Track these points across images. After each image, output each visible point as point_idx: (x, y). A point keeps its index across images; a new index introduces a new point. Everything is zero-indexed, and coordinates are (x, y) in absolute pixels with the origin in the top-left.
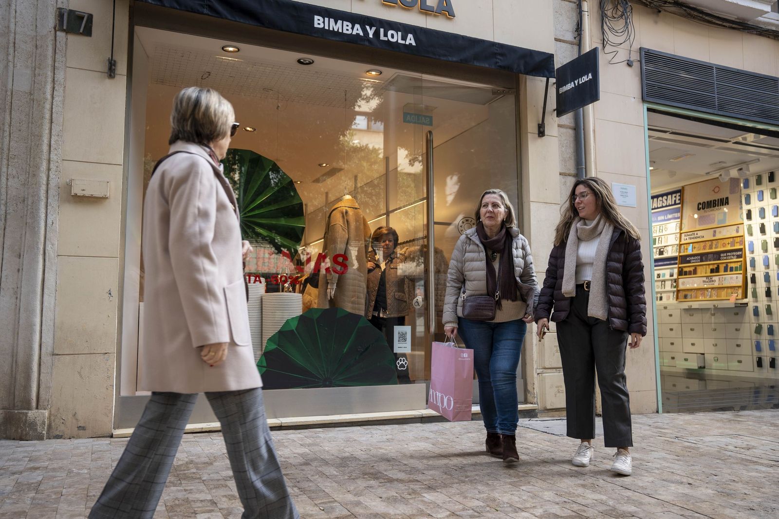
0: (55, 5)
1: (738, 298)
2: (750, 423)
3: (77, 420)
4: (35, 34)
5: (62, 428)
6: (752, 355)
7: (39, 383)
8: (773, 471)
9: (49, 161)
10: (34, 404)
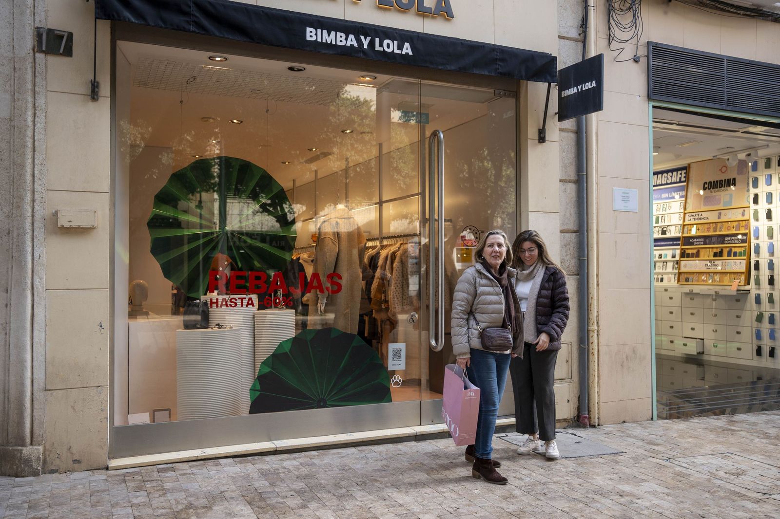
0: (32, 24)
1: (740, 284)
2: (743, 434)
3: (72, 453)
4: (12, 55)
5: (57, 462)
6: (752, 343)
7: (33, 419)
9: (33, 192)
10: (28, 440)
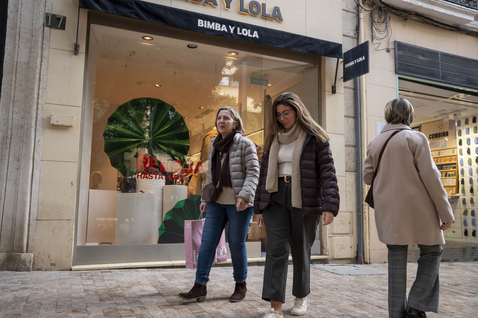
0: (44, 11)
1: (453, 193)
2: (459, 270)
3: (50, 259)
4: (31, 28)
5: (41, 264)
6: (462, 228)
7: (28, 237)
8: (470, 299)
9: (38, 104)
10: (25, 249)
